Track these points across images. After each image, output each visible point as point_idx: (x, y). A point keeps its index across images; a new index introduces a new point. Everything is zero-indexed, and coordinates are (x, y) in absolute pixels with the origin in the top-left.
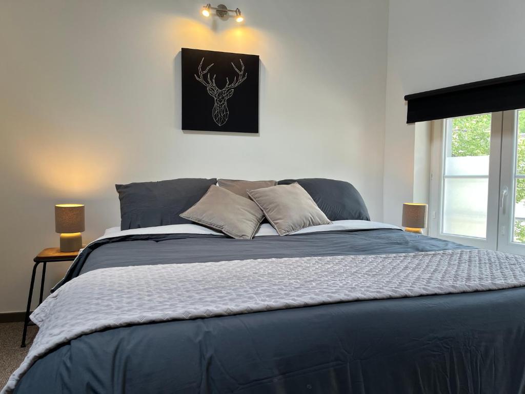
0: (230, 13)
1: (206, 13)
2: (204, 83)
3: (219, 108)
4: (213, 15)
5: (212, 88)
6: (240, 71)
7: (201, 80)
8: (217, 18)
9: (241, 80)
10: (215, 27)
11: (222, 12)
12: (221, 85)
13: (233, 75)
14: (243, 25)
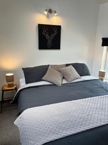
0: (53, 12)
1: (46, 13)
2: (45, 35)
3: (49, 42)
4: (47, 12)
5: (47, 36)
6: (55, 31)
7: (44, 34)
8: (49, 13)
9: (56, 34)
10: (48, 17)
11: (50, 11)
12: (50, 35)
13: (53, 32)
14: (56, 16)
